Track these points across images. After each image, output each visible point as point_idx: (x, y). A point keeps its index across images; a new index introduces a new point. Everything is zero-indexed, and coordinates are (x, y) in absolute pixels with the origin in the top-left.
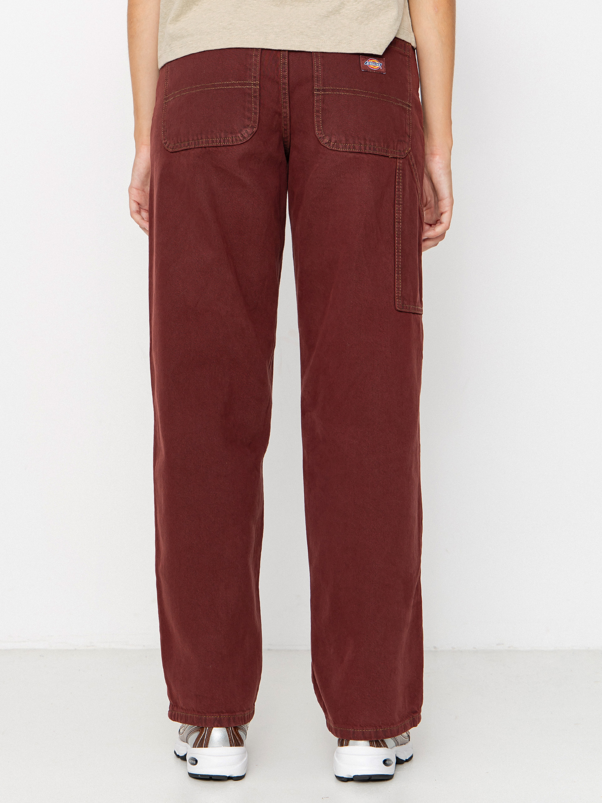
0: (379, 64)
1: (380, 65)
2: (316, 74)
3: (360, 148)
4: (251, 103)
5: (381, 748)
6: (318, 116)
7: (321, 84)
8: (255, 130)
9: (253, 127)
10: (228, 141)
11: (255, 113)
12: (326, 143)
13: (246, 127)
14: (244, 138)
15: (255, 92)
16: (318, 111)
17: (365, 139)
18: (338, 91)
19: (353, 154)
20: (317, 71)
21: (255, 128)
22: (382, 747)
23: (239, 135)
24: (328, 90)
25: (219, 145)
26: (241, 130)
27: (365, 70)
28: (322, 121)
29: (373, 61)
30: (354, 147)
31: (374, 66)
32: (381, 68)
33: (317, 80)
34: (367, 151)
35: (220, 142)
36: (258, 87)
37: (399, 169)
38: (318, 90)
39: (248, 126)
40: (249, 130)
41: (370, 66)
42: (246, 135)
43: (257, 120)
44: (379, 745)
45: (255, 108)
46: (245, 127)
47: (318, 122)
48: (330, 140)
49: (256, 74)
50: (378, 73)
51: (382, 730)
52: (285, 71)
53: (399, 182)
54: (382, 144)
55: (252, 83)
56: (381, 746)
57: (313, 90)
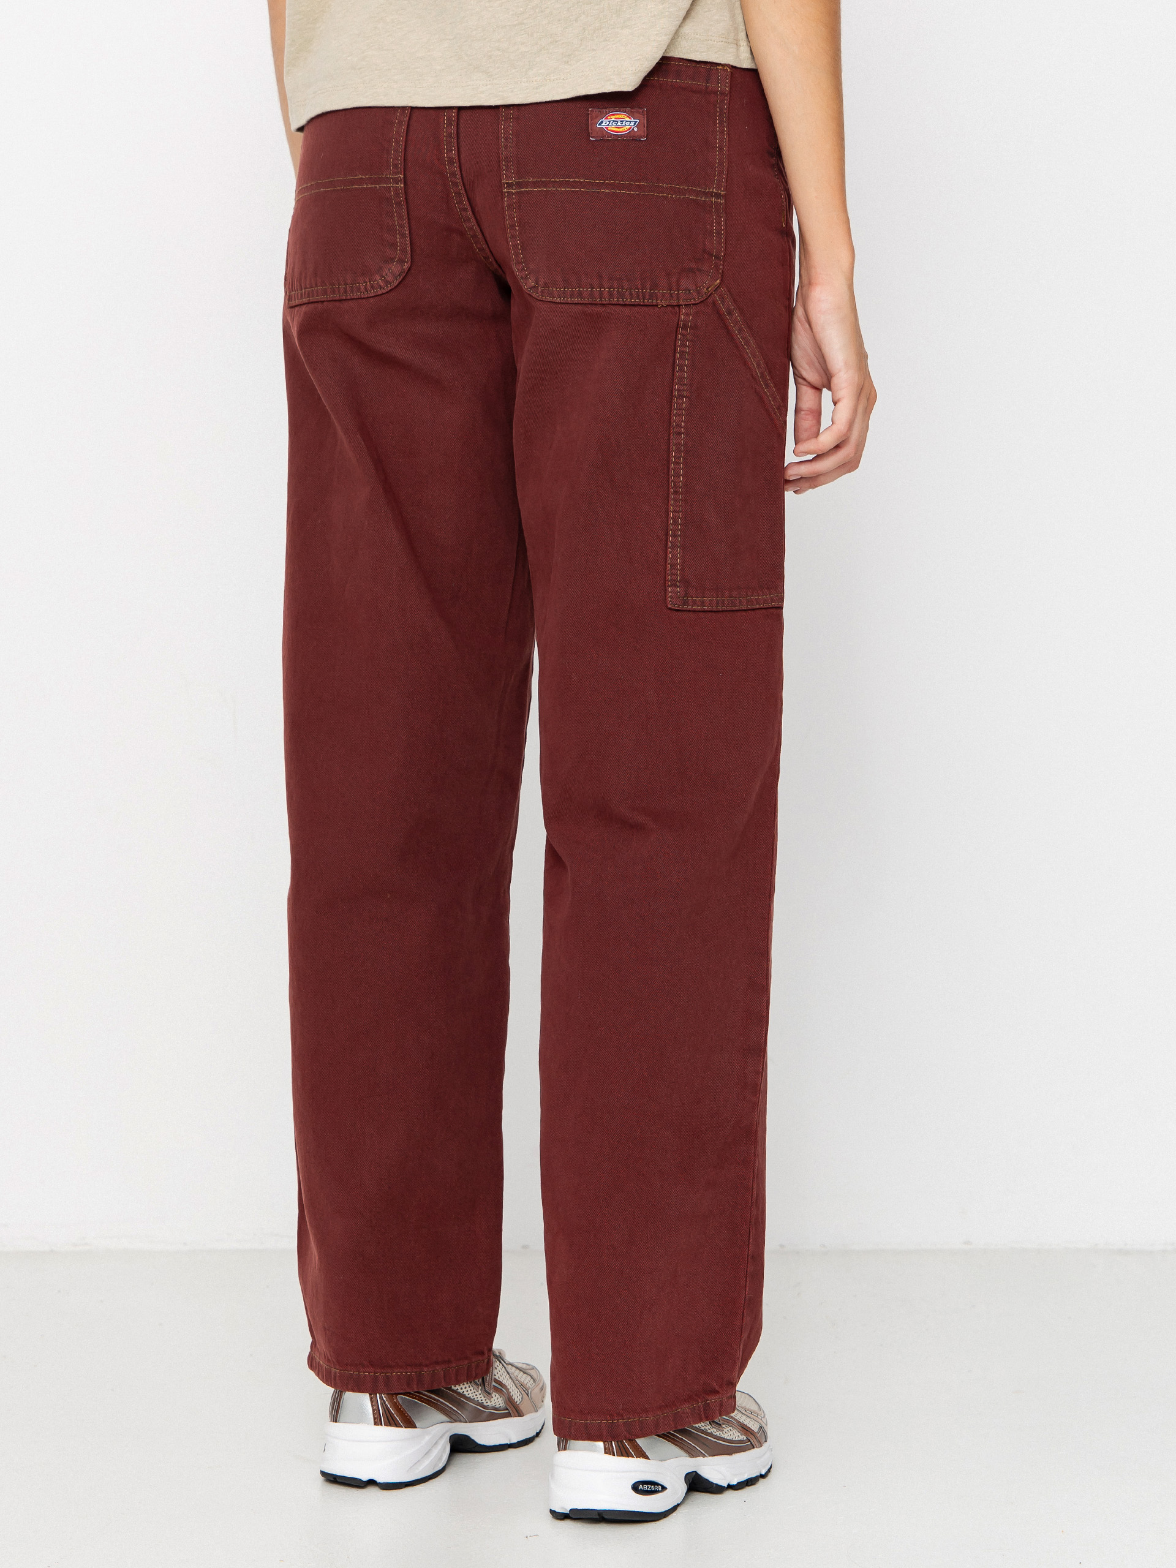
0: (630, 122)
1: (632, 124)
2: (503, 153)
3: (591, 295)
4: (392, 216)
5: (630, 1458)
6: (513, 236)
7: (512, 173)
8: (406, 266)
9: (401, 261)
10: (359, 289)
11: (403, 235)
12: (531, 289)
13: (389, 260)
14: (387, 282)
15: (397, 195)
16: (513, 227)
17: (600, 277)
18: (545, 184)
19: (580, 308)
20: (506, 147)
21: (406, 262)
22: (633, 1457)
23: (378, 278)
24: (527, 184)
25: (344, 298)
26: (381, 268)
27: (598, 137)
28: (522, 243)
29: (617, 116)
30: (580, 295)
31: (618, 128)
32: (636, 129)
33: (507, 166)
34: (605, 301)
35: (345, 291)
36: (402, 185)
37: (685, 327)
38: (510, 185)
39: (392, 259)
40: (395, 268)
41: (610, 128)
42: (389, 278)
43: (409, 249)
44: (624, 1453)
45: (401, 226)
46: (386, 262)
47: (515, 246)
48: (537, 282)
49: (398, 160)
50: (629, 140)
51: (624, 1423)
52: (452, 150)
53: (682, 353)
54: (639, 283)
55: (390, 178)
56: (628, 1454)
57: (501, 185)
